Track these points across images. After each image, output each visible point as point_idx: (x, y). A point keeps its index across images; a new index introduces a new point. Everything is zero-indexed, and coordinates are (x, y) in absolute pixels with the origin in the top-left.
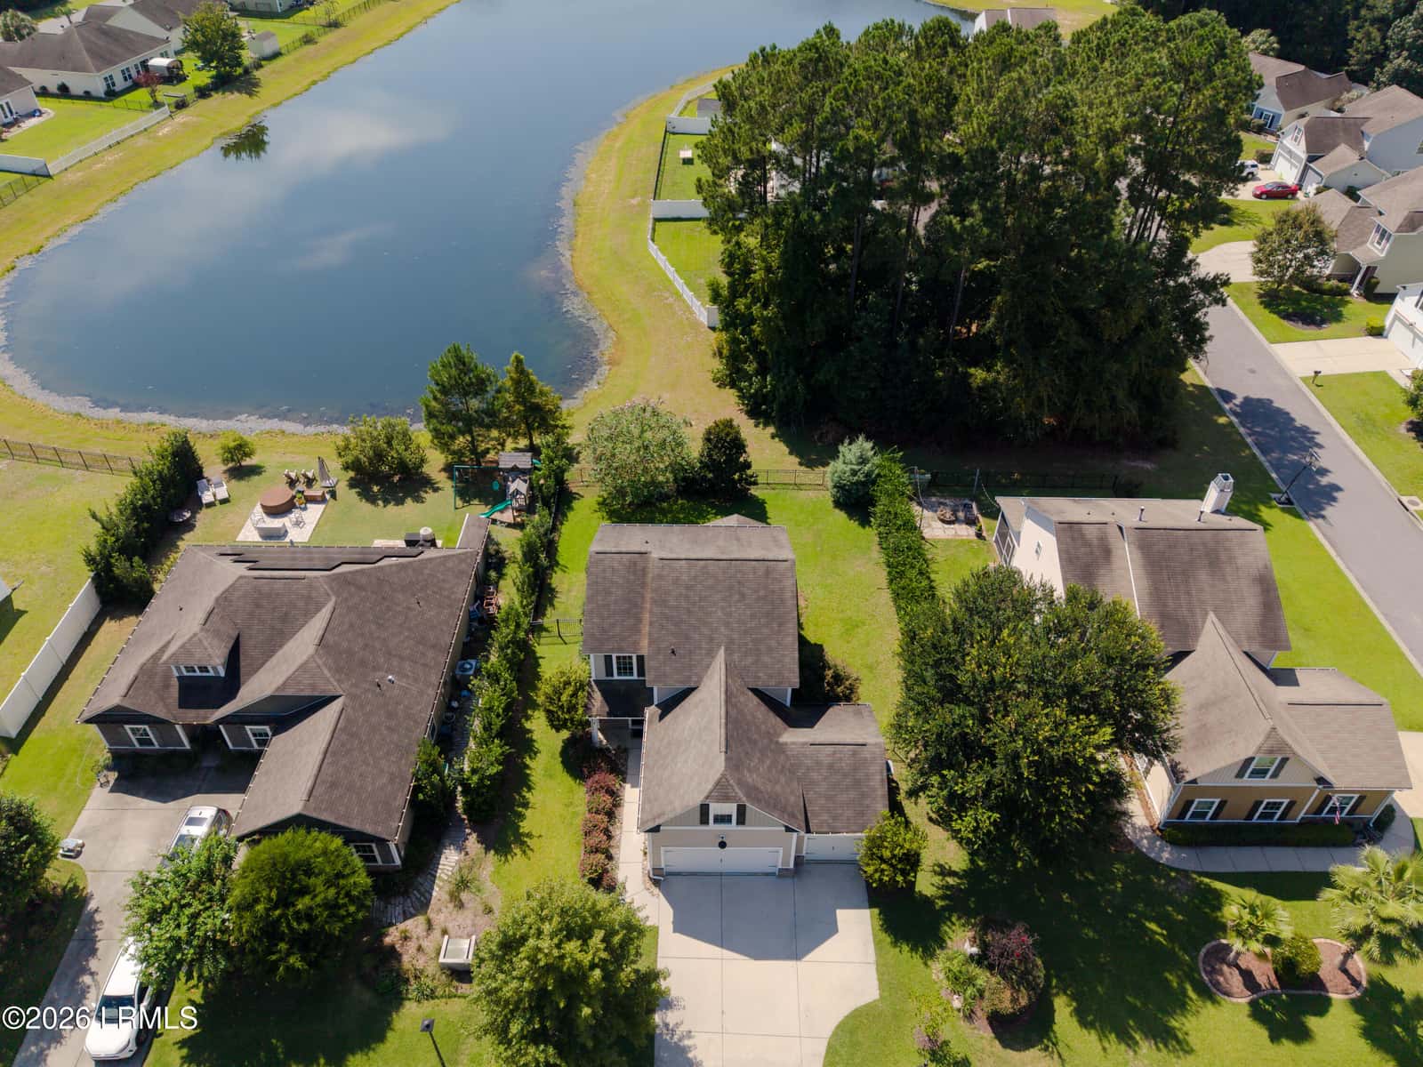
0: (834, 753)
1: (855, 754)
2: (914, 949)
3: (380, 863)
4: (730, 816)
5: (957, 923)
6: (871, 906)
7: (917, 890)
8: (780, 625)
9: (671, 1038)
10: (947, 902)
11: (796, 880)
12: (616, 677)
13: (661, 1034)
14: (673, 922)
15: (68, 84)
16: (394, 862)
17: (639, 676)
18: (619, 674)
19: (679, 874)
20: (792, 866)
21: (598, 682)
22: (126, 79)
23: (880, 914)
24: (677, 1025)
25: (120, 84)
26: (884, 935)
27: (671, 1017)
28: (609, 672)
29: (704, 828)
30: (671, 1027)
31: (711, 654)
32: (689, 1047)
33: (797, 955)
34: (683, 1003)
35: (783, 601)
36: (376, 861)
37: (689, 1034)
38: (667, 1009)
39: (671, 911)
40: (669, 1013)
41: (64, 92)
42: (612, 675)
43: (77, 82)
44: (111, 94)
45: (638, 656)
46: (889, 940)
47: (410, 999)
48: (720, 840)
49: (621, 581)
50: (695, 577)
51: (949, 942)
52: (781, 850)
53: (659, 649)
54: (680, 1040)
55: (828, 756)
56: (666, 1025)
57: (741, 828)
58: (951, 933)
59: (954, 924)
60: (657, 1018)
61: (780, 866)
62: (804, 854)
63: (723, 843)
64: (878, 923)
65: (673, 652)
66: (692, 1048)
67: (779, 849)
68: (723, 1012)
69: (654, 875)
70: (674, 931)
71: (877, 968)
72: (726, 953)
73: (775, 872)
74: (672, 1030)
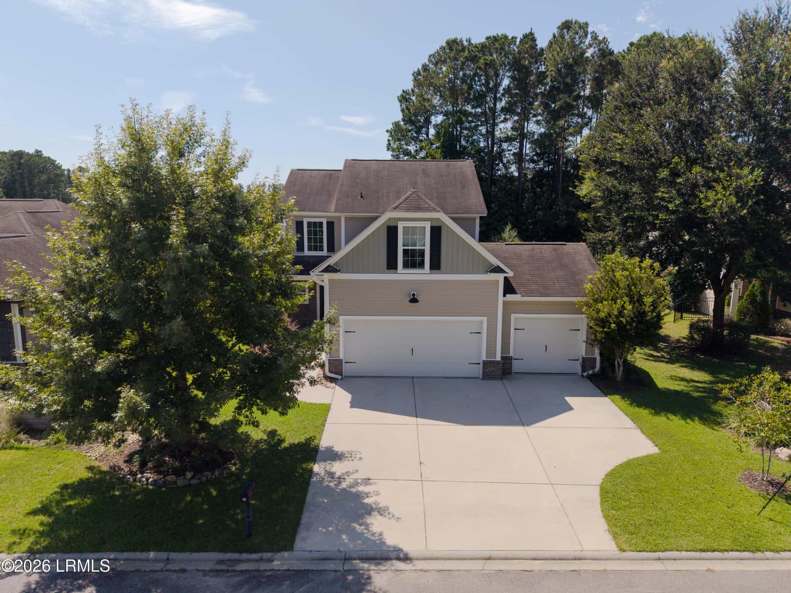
2: (687, 417)
4: (422, 253)
6: (607, 394)
7: (660, 387)
9: (337, 485)
11: (505, 381)
12: (306, 252)
13: (321, 482)
14: (351, 402)
18: (309, 249)
19: (362, 377)
20: (498, 358)
23: (623, 398)
24: (347, 474)
26: (637, 409)
27: (339, 467)
28: (300, 247)
29: (391, 276)
30: (337, 476)
32: (367, 493)
33: (524, 423)
34: (358, 456)
35: (464, 177)
37: (367, 481)
38: (334, 460)
39: (349, 396)
40: (337, 464)
42: (303, 250)
45: (328, 223)
46: (646, 411)
48: (412, 297)
49: (316, 181)
52: (485, 321)
53: (348, 196)
54: (352, 486)
55: (526, 251)
56: (331, 474)
57: (436, 276)
60: (317, 468)
61: (484, 358)
62: (511, 354)
63: (414, 300)
64: (625, 404)
65: (362, 197)
66: (371, 495)
67: (482, 322)
68: (421, 463)
69: (330, 372)
70: (351, 407)
71: (642, 431)
72: (420, 421)
73: (478, 371)
74: (338, 478)
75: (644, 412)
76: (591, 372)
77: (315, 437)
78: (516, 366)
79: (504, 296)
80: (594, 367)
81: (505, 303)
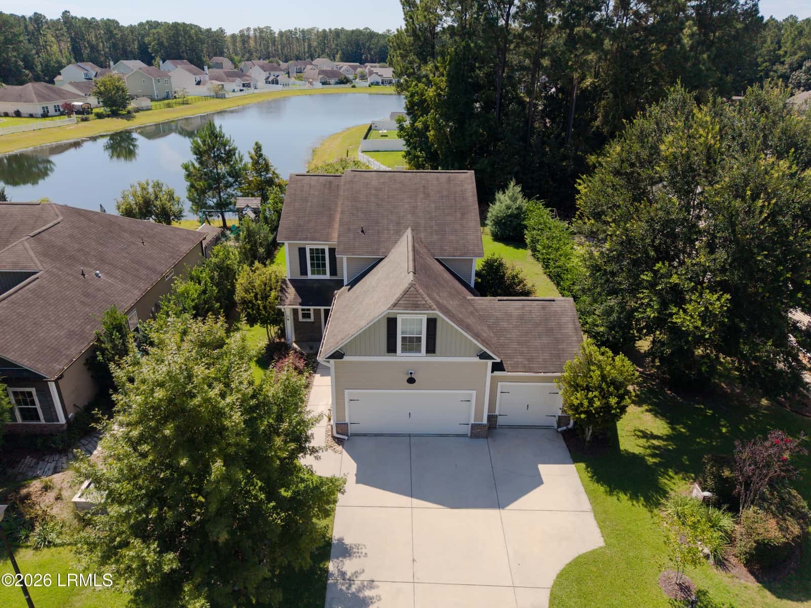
0: (523, 306)
1: (544, 308)
2: (634, 497)
3: (43, 422)
4: (419, 339)
5: (676, 477)
6: (575, 460)
7: (622, 448)
8: (463, 214)
9: (348, 589)
10: (658, 459)
11: (489, 439)
12: (310, 276)
13: (335, 584)
14: (356, 475)
15: (20, 110)
16: (58, 421)
17: (331, 274)
18: (313, 273)
19: (365, 435)
20: (485, 421)
21: (292, 281)
22: (56, 111)
23: (587, 467)
24: (356, 574)
25: (52, 111)
26: (596, 485)
27: (349, 566)
28: (304, 271)
29: (390, 358)
30: (347, 577)
31: (399, 233)
32: (371, 598)
33: (500, 504)
34: (364, 551)
35: (464, 199)
36: (38, 419)
37: (371, 583)
38: (344, 557)
39: (355, 465)
40: (347, 562)
41: (18, 114)
42: (306, 274)
43: (25, 108)
44: (45, 115)
45: (330, 249)
46: (602, 489)
47: (27, 547)
48: (409, 376)
49: (316, 193)
50: (384, 183)
51: (671, 493)
52: (474, 392)
53: (349, 229)
54: (360, 590)
55: (517, 309)
56: (343, 574)
57: (432, 359)
58: (672, 486)
59: (671, 478)
60: (332, 566)
61: (472, 422)
62: (497, 413)
63: (411, 381)
64: (586, 475)
65: (362, 231)
66: (375, 600)
67: (471, 394)
68: (414, 560)
69: (338, 433)
70: (357, 482)
71: (595, 516)
72: (416, 502)
73: (467, 430)
74: (349, 580)
75: (601, 489)
76: (565, 428)
77: (328, 525)
78: (501, 421)
79: (492, 372)
80: (569, 424)
81: (492, 378)
